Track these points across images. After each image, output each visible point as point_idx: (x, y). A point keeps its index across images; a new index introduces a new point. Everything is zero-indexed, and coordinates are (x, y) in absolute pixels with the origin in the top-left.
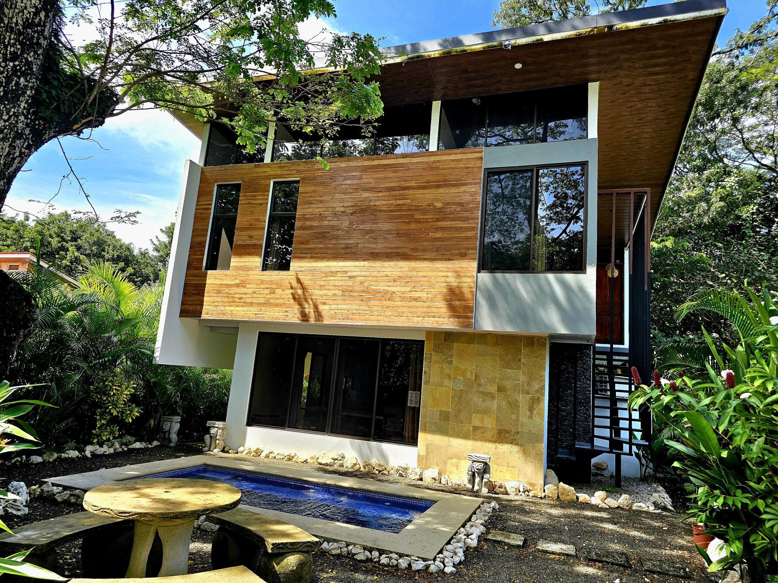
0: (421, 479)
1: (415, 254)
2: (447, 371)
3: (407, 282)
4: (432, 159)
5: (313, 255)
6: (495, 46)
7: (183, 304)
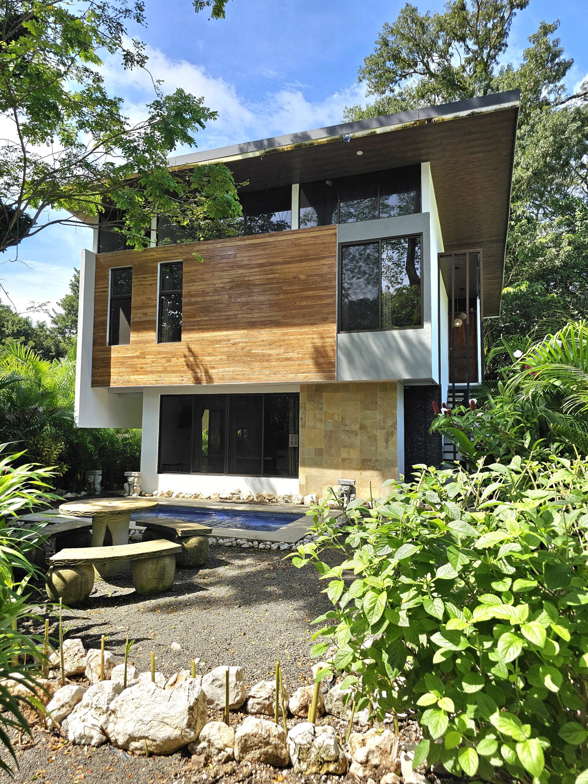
0: (303, 503)
1: (285, 321)
2: (319, 416)
3: (280, 346)
4: (295, 236)
5: (200, 327)
6: (337, 139)
7: (93, 376)
